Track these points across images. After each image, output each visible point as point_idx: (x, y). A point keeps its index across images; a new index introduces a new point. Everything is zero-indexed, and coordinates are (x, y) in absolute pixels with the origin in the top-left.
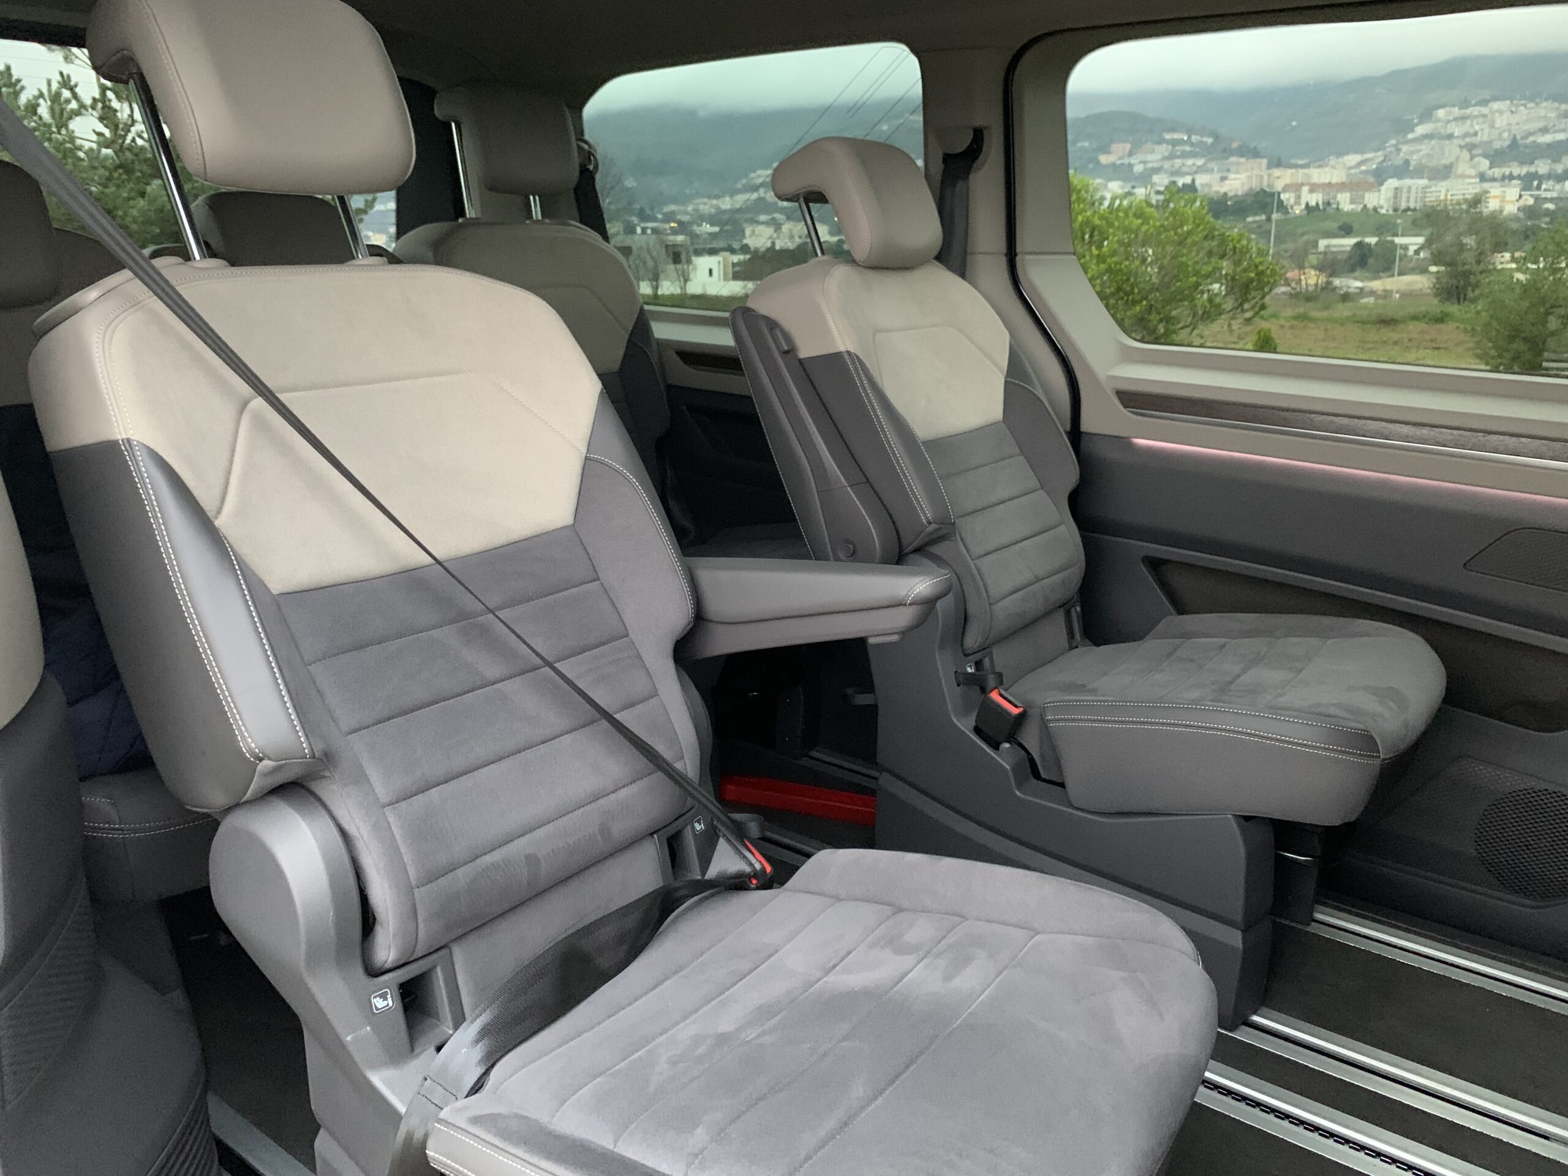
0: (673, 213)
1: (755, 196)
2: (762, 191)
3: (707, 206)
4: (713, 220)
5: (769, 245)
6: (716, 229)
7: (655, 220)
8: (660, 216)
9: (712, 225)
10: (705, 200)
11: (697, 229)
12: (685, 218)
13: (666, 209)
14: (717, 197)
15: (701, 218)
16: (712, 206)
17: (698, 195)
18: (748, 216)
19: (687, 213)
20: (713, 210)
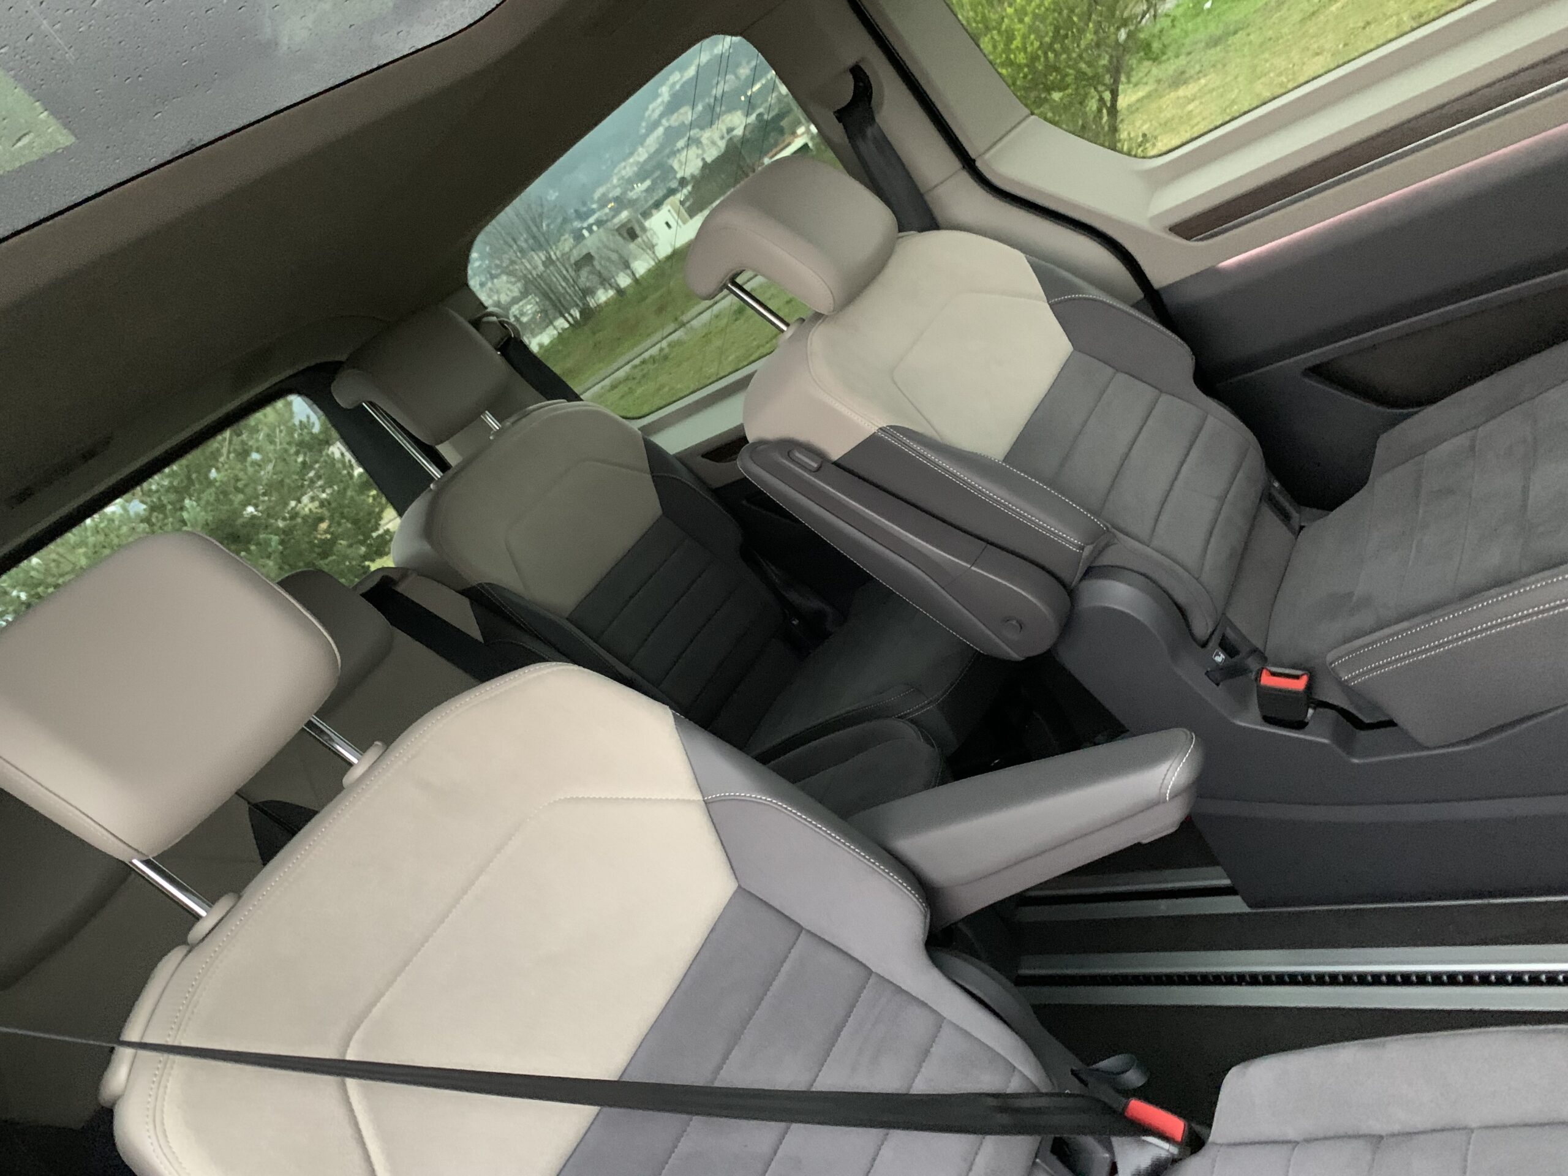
0: (604, 195)
1: (660, 130)
2: (664, 122)
3: (628, 169)
4: (641, 176)
5: (700, 164)
6: (648, 183)
7: (593, 212)
8: (594, 206)
9: (642, 181)
10: (623, 164)
11: (632, 195)
12: (617, 192)
13: (597, 195)
14: (631, 154)
15: (630, 182)
16: (631, 165)
17: (614, 165)
18: (667, 151)
19: (615, 187)
20: (635, 169)
